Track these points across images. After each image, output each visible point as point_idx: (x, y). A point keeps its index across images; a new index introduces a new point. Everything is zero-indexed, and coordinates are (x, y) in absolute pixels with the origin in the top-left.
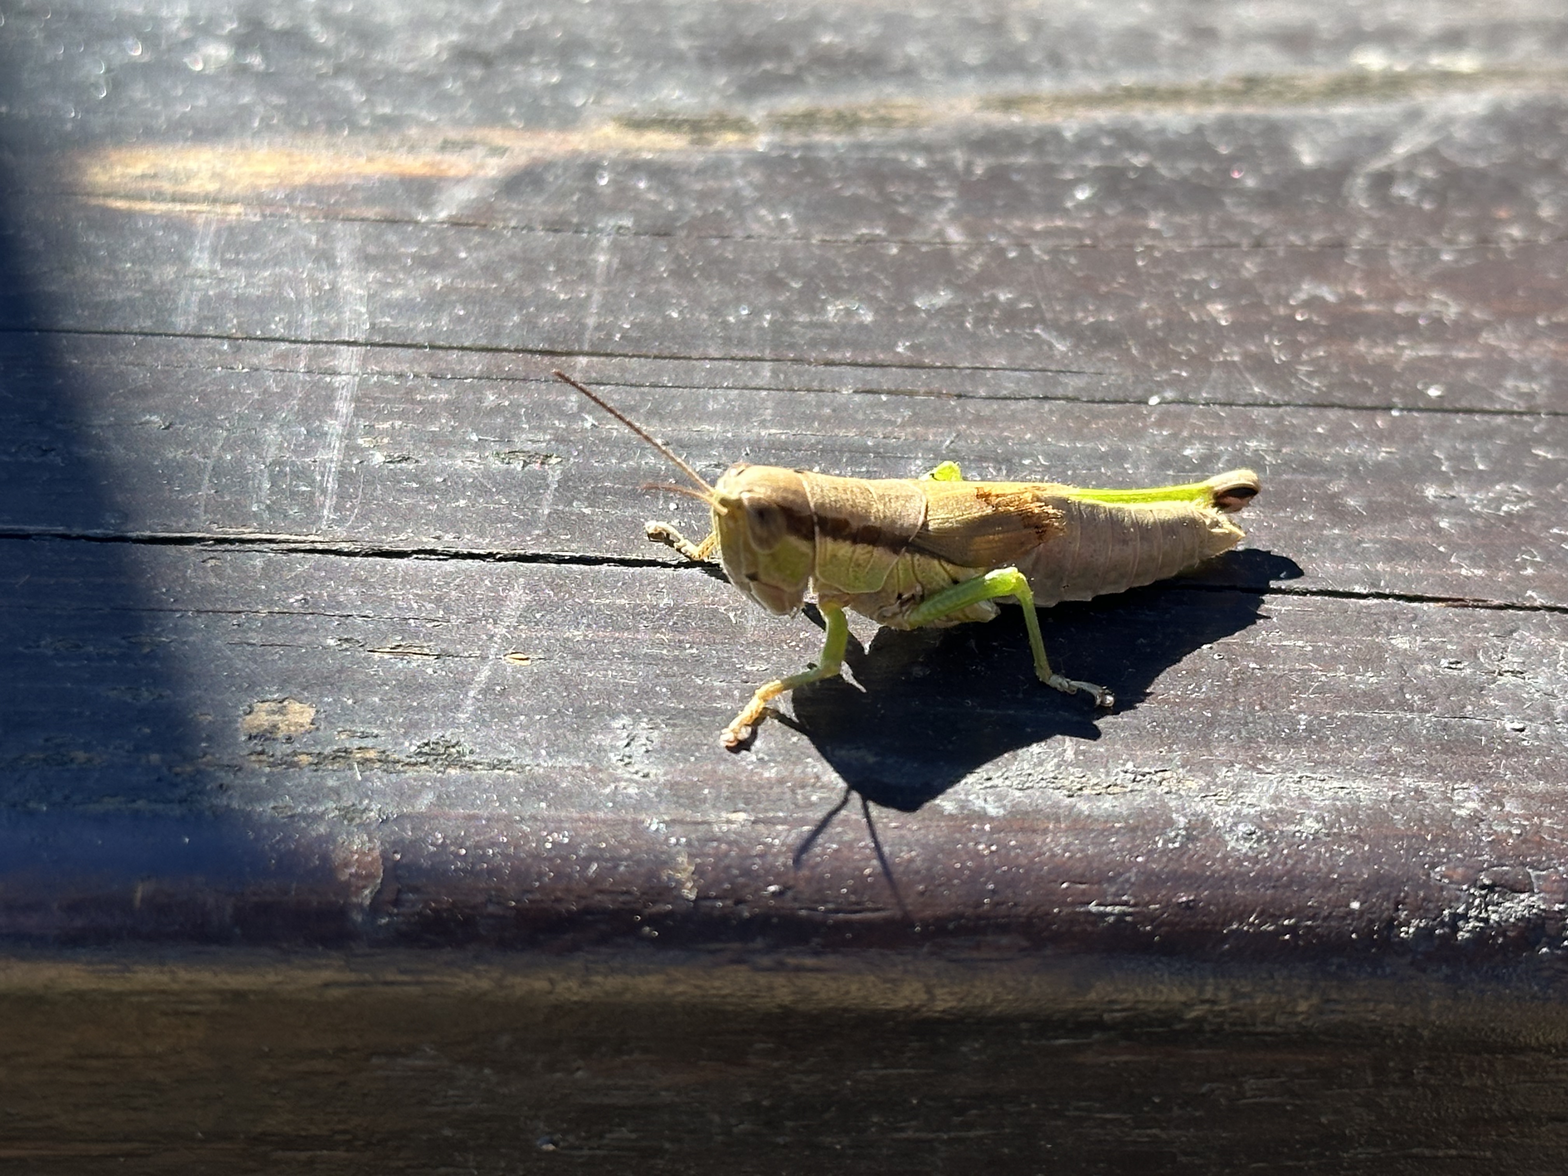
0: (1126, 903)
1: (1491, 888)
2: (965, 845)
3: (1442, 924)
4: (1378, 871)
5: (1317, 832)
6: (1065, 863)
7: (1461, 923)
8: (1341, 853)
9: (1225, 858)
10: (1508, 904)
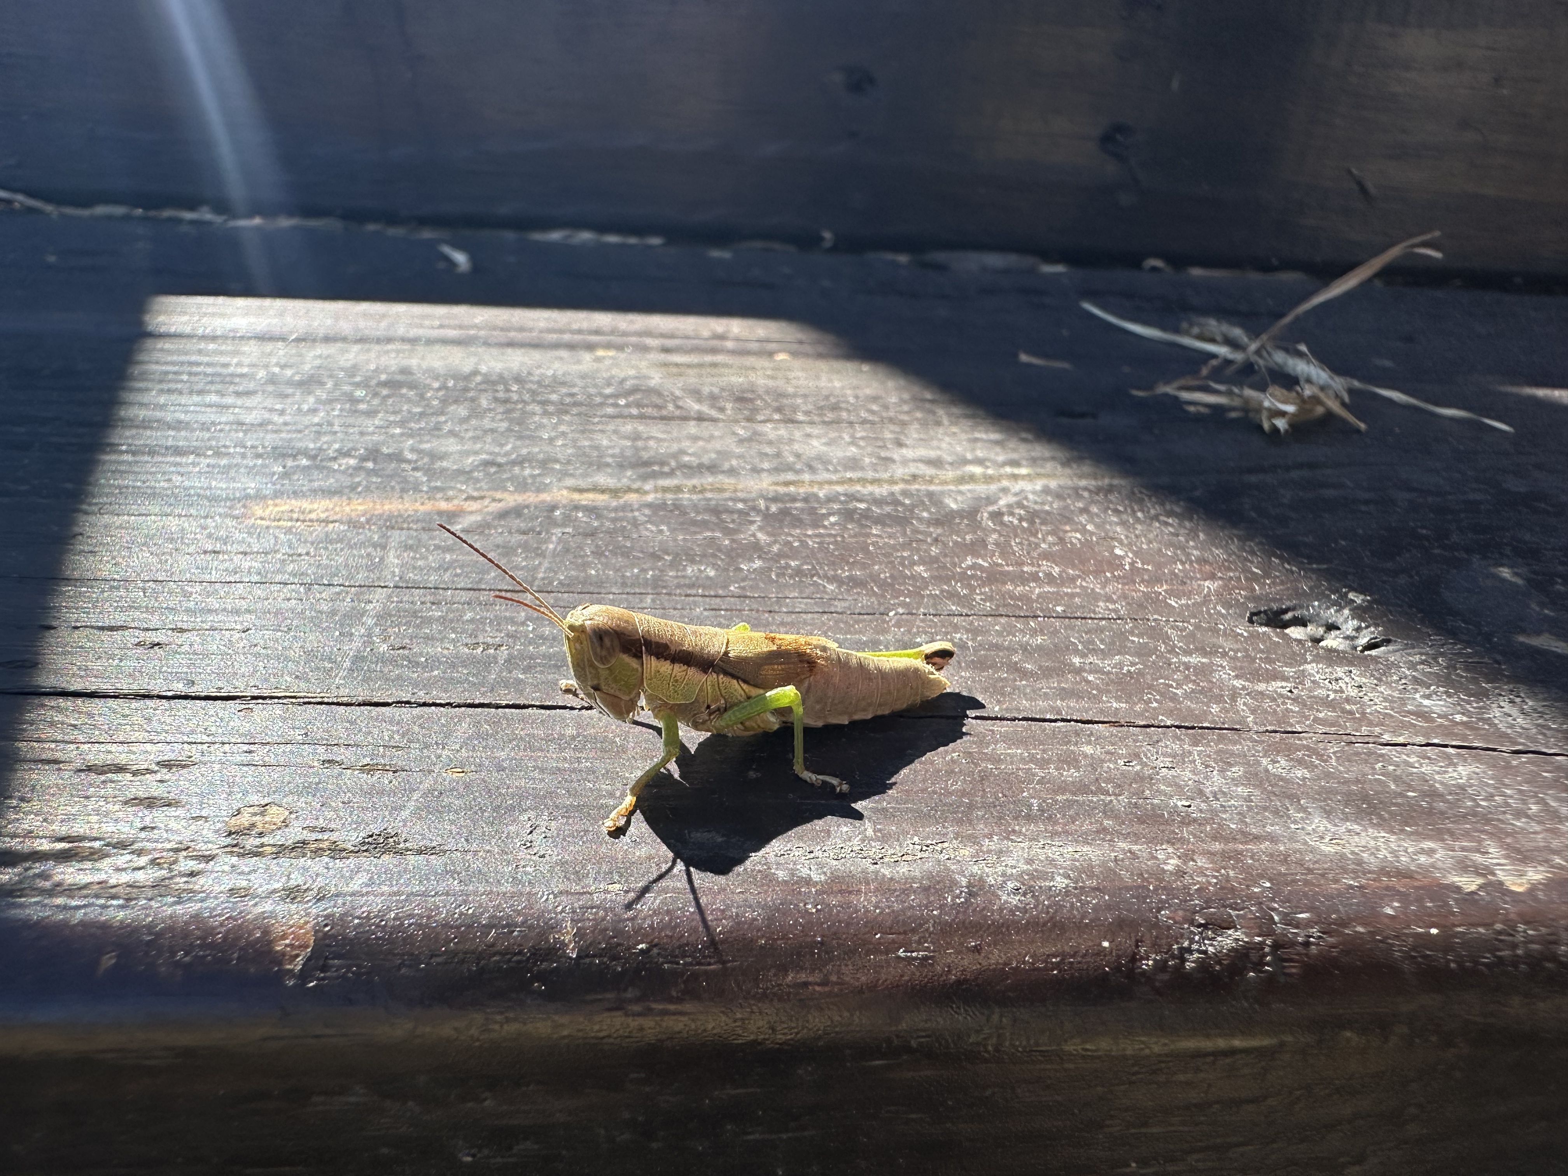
0: (927, 949)
1: (1205, 926)
2: (796, 905)
3: (1173, 957)
4: (1119, 916)
5: (1067, 886)
6: (876, 918)
7: (1187, 956)
8: (1089, 902)
9: (1001, 909)
10: (1219, 939)
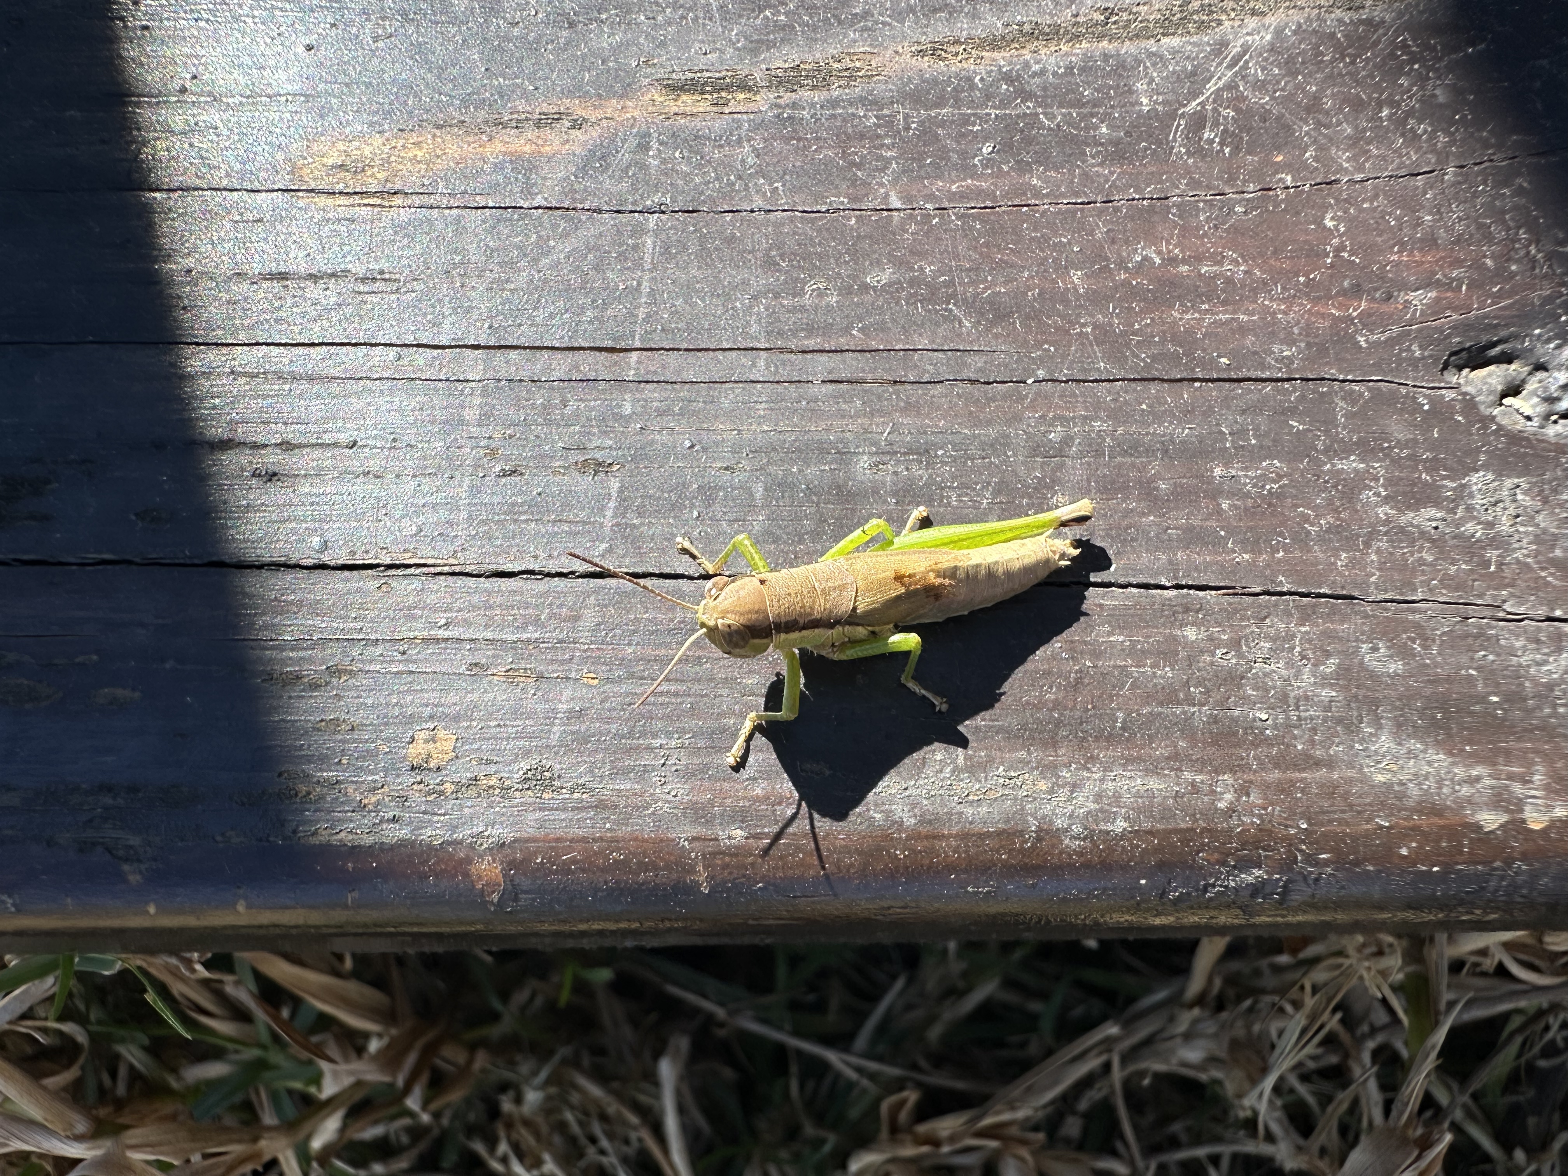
0: (992, 886)
1: (1234, 867)
2: (888, 852)
3: (1198, 890)
4: (1161, 859)
5: (1124, 829)
6: (954, 861)
7: (1210, 889)
8: (1138, 846)
9: (1061, 853)
10: (1243, 876)
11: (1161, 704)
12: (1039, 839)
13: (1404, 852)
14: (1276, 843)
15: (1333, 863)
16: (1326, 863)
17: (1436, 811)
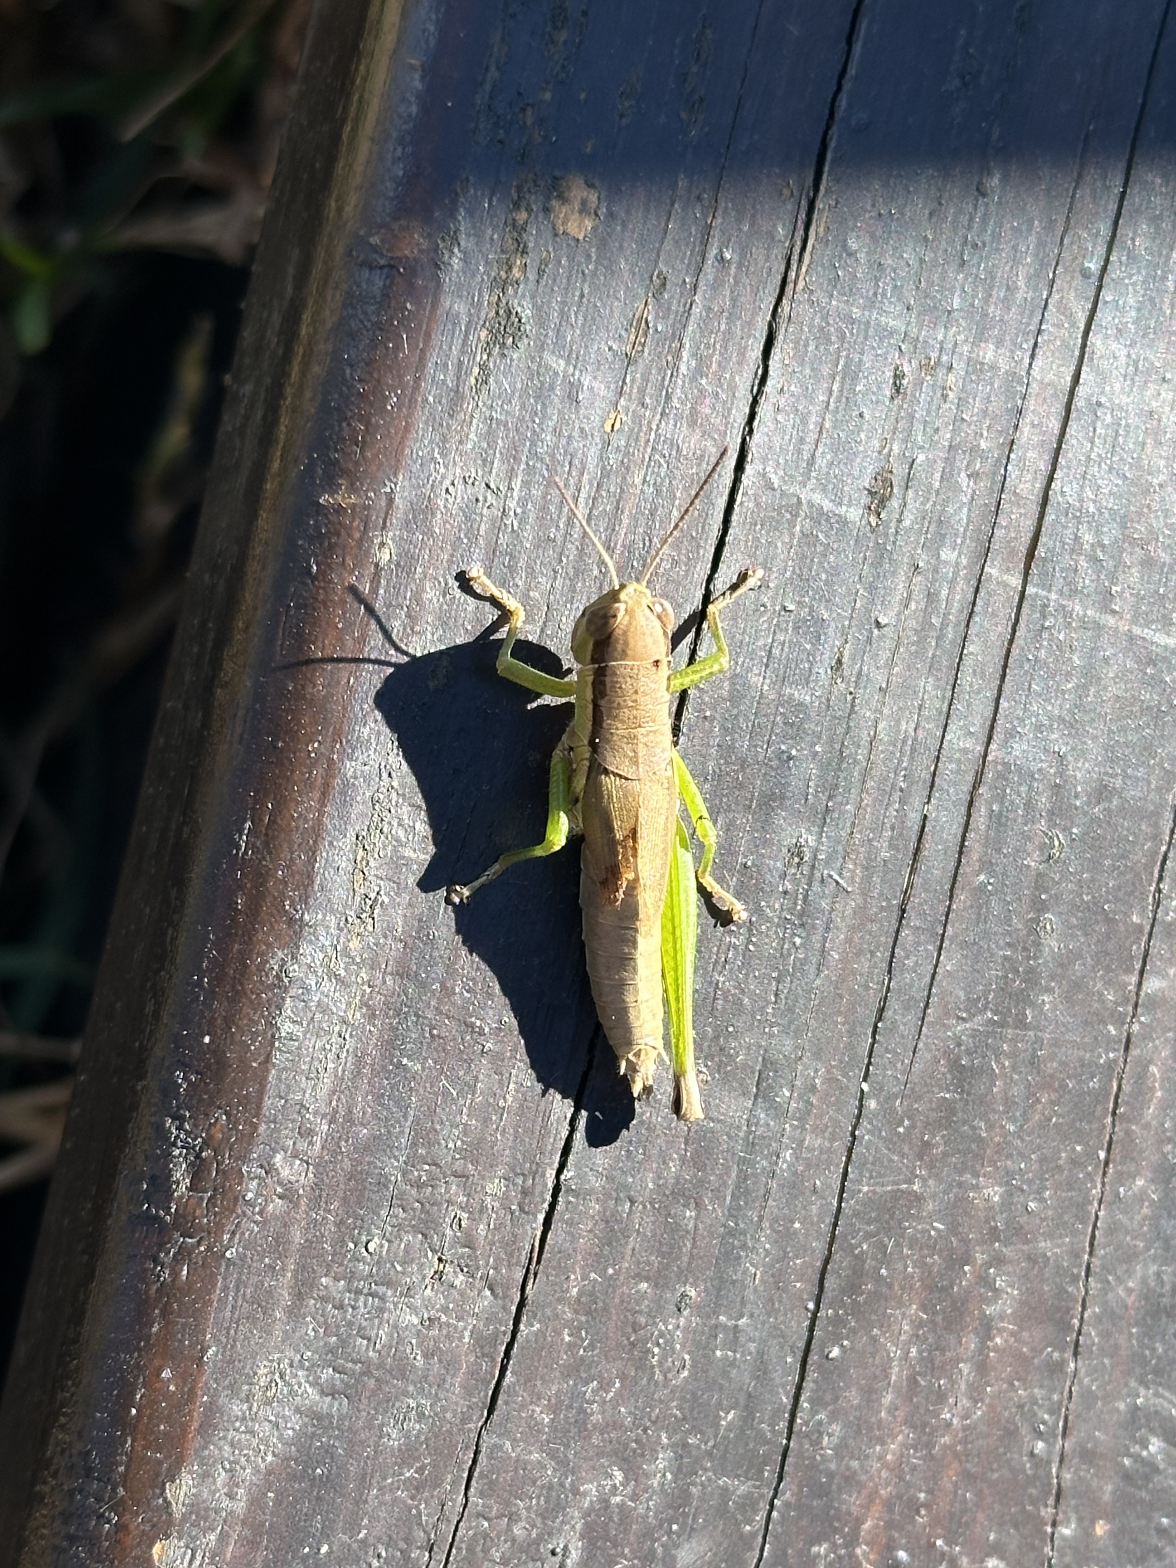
1: (198, 1156)
2: (320, 733)
3: (179, 1107)
7: (176, 1123)
9: (269, 945)
10: (184, 1166)
11: (417, 1121)
12: (291, 921)
13: (166, 1374)
14: (215, 1214)
15: (173, 1281)
16: (175, 1274)
17: (207, 1427)
